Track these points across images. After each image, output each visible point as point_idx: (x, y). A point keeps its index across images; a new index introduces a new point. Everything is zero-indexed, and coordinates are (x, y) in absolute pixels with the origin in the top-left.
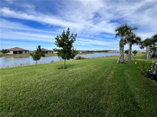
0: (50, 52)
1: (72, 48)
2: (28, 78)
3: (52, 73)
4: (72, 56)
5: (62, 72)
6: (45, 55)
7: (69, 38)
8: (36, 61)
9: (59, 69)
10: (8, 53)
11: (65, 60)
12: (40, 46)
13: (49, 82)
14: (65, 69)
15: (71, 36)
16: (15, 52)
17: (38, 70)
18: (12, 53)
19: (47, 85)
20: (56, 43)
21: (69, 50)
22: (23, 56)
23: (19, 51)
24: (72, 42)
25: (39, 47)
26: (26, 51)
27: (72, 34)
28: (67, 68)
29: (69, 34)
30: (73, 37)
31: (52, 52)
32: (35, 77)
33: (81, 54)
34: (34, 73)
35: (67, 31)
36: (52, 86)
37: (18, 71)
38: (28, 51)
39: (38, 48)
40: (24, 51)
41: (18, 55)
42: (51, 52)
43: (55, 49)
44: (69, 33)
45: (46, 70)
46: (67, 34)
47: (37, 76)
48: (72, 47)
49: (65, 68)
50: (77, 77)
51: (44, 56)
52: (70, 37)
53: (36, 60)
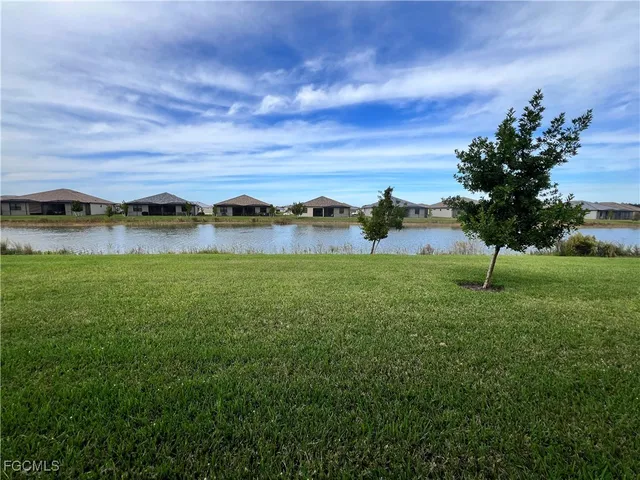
0: (417, 212)
1: (544, 191)
2: (359, 293)
3: (434, 294)
4: (539, 235)
5: (481, 303)
6: (403, 224)
7: (534, 142)
8: (372, 242)
9: (460, 284)
10: (304, 215)
11: (498, 250)
12: (391, 190)
13: (428, 328)
14: (490, 292)
15: (549, 132)
16: (317, 212)
17: (382, 276)
18: (310, 213)
19: (419, 335)
20: (461, 175)
21: (526, 201)
22: (333, 223)
23: (325, 208)
24: (553, 157)
25: (388, 192)
26: (343, 208)
27: (559, 120)
28: (500, 288)
29: (535, 121)
30: (559, 137)
31: (426, 213)
32: (379, 296)
33: (592, 224)
34: (372, 281)
35: (526, 109)
36: (442, 344)
37: (330, 269)
38: (348, 208)
39: (383, 198)
40: (337, 207)
41: (323, 220)
42: (422, 212)
43: (454, 198)
44: (540, 118)
45: (408, 278)
46: (522, 125)
47: (383, 295)
48: (547, 186)
49: (491, 286)
50: (573, 347)
51: (399, 226)
52: (539, 140)
53: (371, 239)
